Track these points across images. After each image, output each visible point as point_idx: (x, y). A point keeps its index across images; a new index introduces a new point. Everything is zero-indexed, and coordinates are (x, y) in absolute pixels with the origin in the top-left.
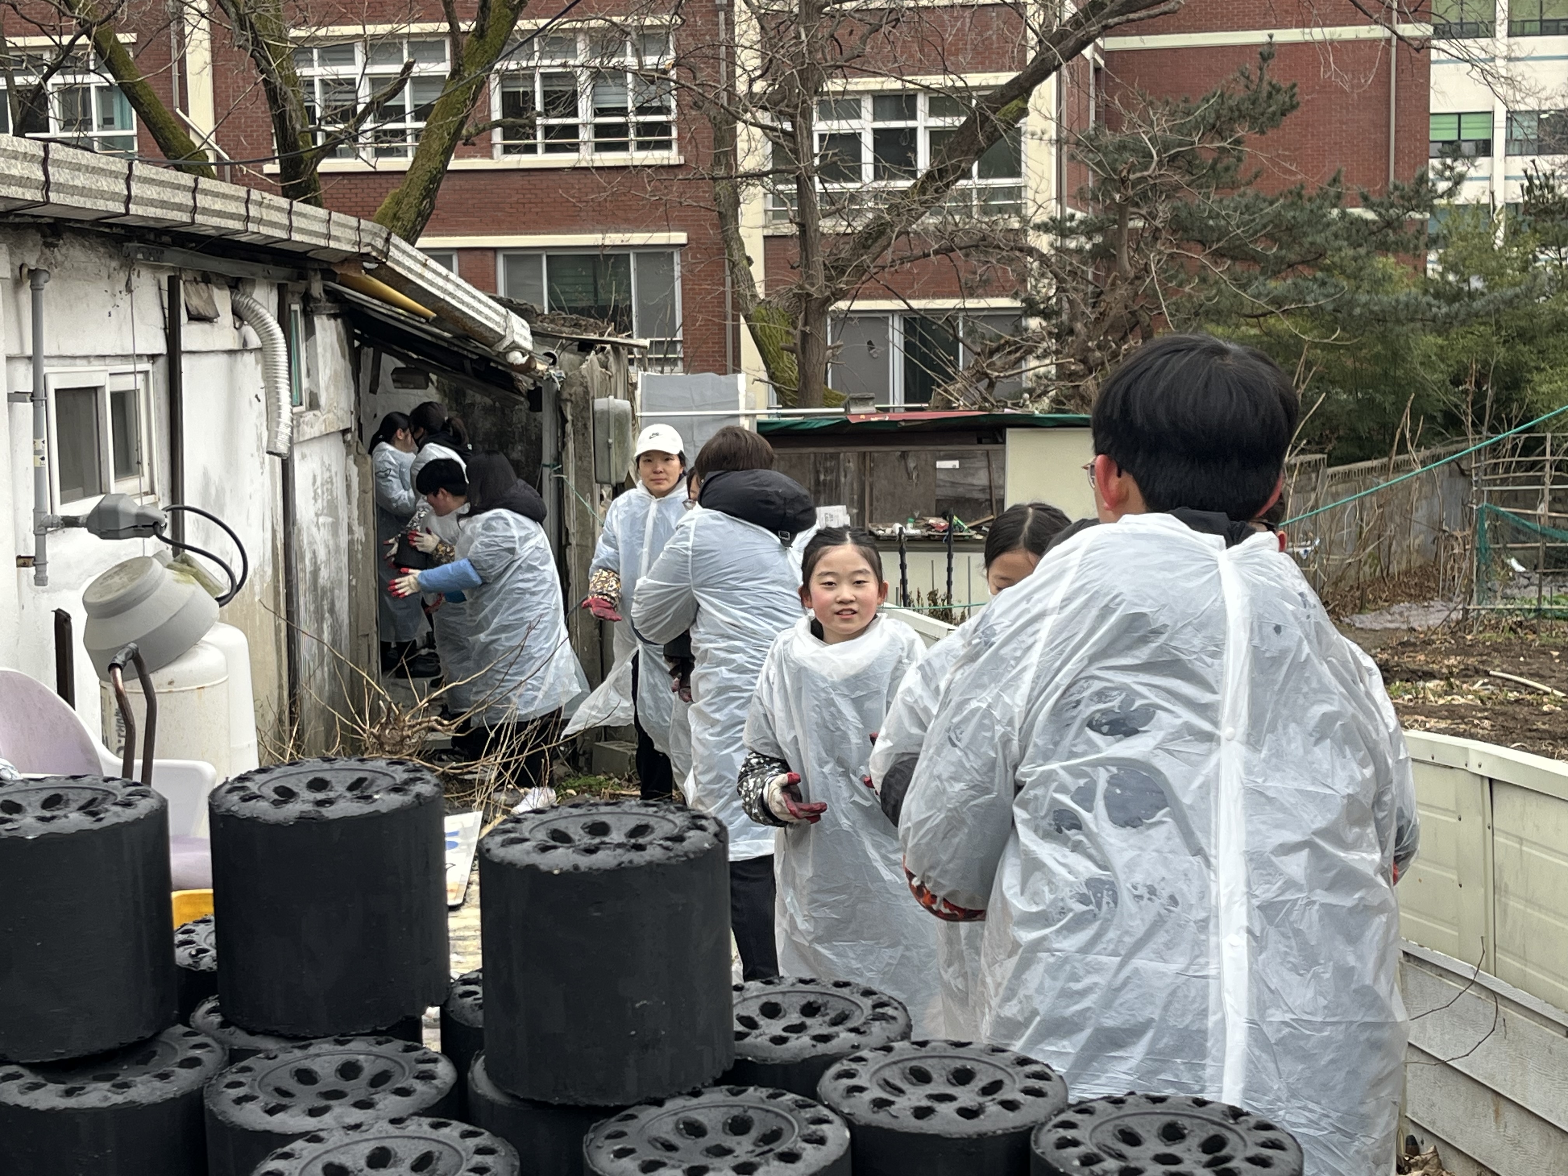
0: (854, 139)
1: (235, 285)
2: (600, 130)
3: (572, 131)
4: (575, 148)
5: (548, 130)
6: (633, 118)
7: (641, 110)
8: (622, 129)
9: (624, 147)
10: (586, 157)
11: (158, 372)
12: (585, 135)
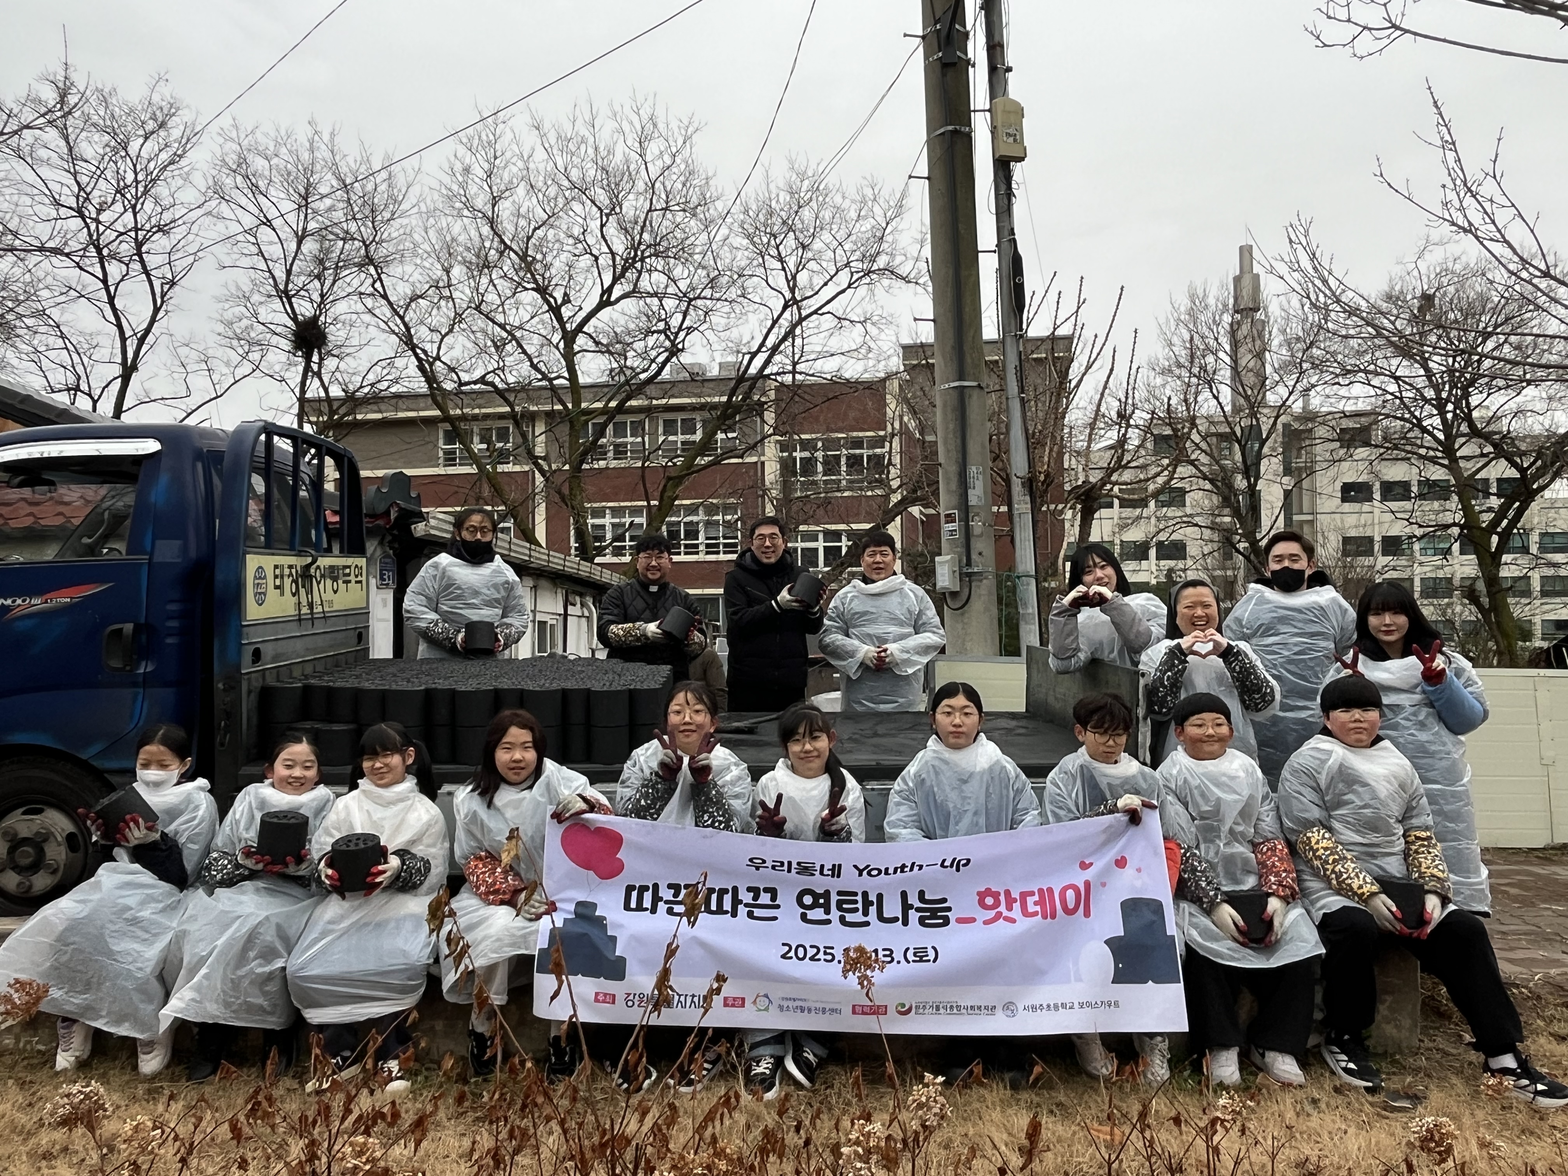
0: (816, 550)
1: (581, 595)
2: (708, 546)
3: (696, 546)
4: (697, 553)
5: (686, 546)
6: (722, 540)
7: (725, 538)
8: (717, 545)
9: (718, 553)
10: (701, 557)
11: (561, 619)
12: (701, 548)
